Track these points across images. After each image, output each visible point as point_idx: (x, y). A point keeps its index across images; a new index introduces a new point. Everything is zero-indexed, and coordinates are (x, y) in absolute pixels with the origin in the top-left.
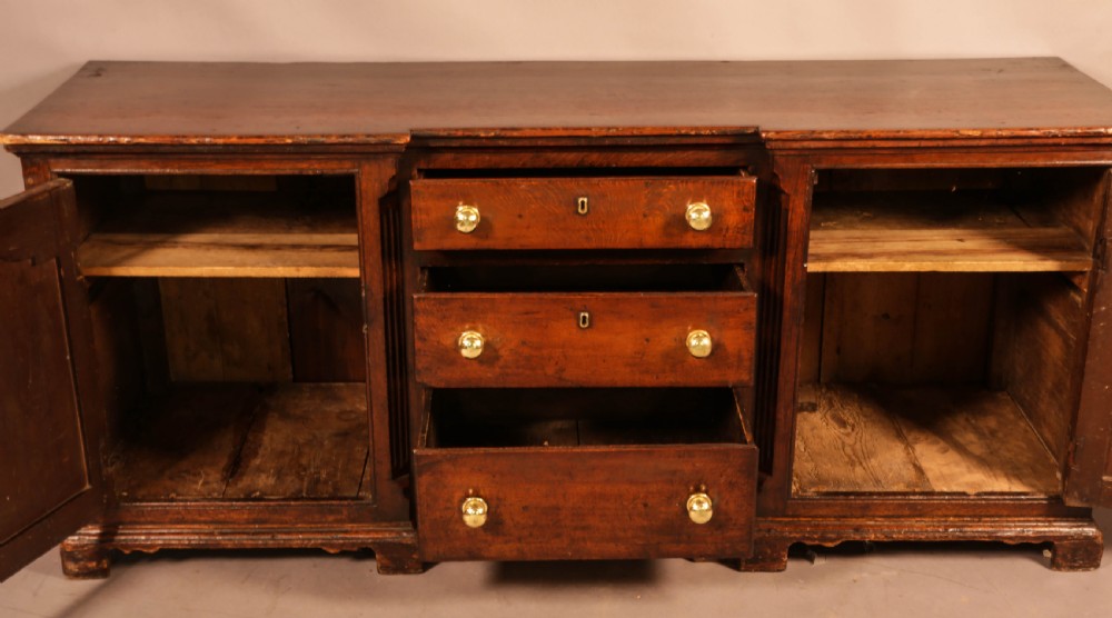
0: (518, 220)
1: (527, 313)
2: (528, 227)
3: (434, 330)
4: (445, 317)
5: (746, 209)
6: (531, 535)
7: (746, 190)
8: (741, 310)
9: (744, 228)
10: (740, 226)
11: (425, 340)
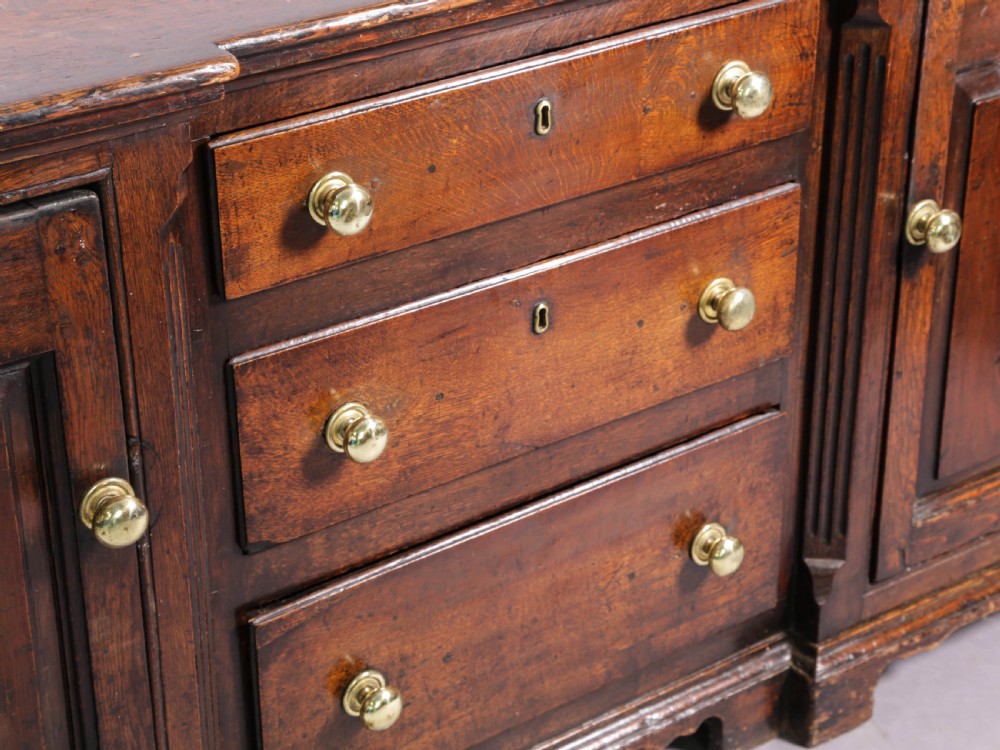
0: (429, 177)
1: (442, 336)
2: (447, 189)
3: (277, 425)
4: (295, 392)
5: (804, 55)
6: (457, 706)
7: (805, 19)
8: (780, 222)
9: (801, 91)
10: (794, 90)
11: (261, 450)
